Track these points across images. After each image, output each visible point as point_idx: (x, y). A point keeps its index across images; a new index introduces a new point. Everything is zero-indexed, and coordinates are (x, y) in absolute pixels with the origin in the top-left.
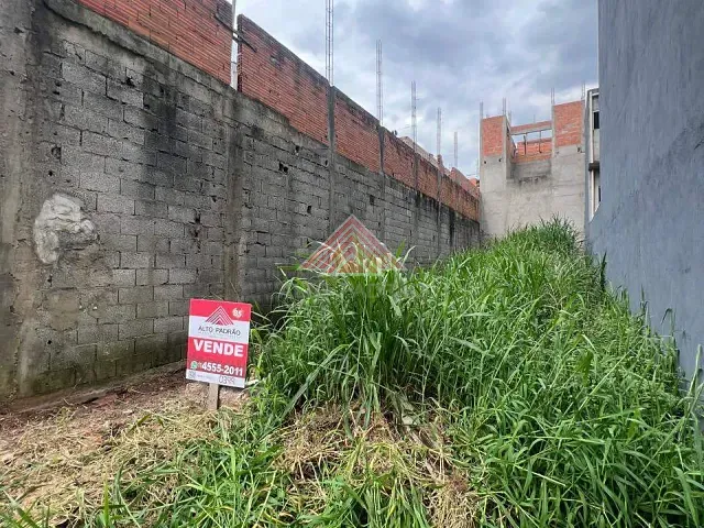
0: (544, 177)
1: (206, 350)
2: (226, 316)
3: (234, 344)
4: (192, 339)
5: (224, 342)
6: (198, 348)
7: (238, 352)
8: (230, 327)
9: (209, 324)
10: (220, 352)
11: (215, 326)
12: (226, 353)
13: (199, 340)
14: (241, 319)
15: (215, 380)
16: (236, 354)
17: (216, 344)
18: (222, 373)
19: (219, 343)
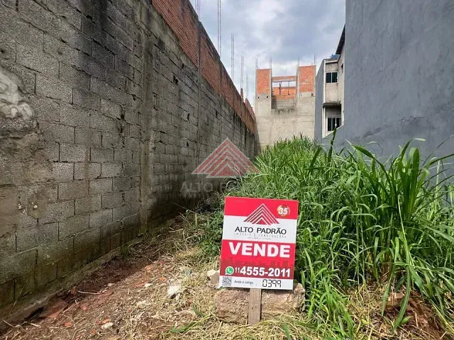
0: (292, 109)
1: (244, 253)
2: (269, 214)
3: (279, 245)
4: (227, 242)
5: (267, 244)
6: (234, 252)
7: (284, 253)
8: (274, 226)
9: (249, 224)
10: (263, 254)
11: (256, 226)
12: (270, 254)
13: (235, 243)
14: (287, 217)
15: (257, 284)
16: (282, 255)
17: (257, 246)
18: (266, 276)
19: (260, 244)
